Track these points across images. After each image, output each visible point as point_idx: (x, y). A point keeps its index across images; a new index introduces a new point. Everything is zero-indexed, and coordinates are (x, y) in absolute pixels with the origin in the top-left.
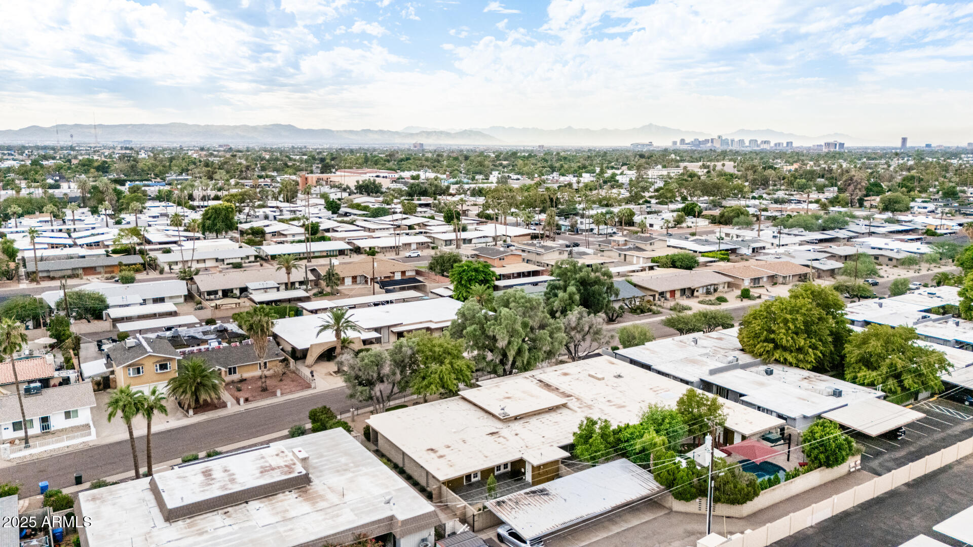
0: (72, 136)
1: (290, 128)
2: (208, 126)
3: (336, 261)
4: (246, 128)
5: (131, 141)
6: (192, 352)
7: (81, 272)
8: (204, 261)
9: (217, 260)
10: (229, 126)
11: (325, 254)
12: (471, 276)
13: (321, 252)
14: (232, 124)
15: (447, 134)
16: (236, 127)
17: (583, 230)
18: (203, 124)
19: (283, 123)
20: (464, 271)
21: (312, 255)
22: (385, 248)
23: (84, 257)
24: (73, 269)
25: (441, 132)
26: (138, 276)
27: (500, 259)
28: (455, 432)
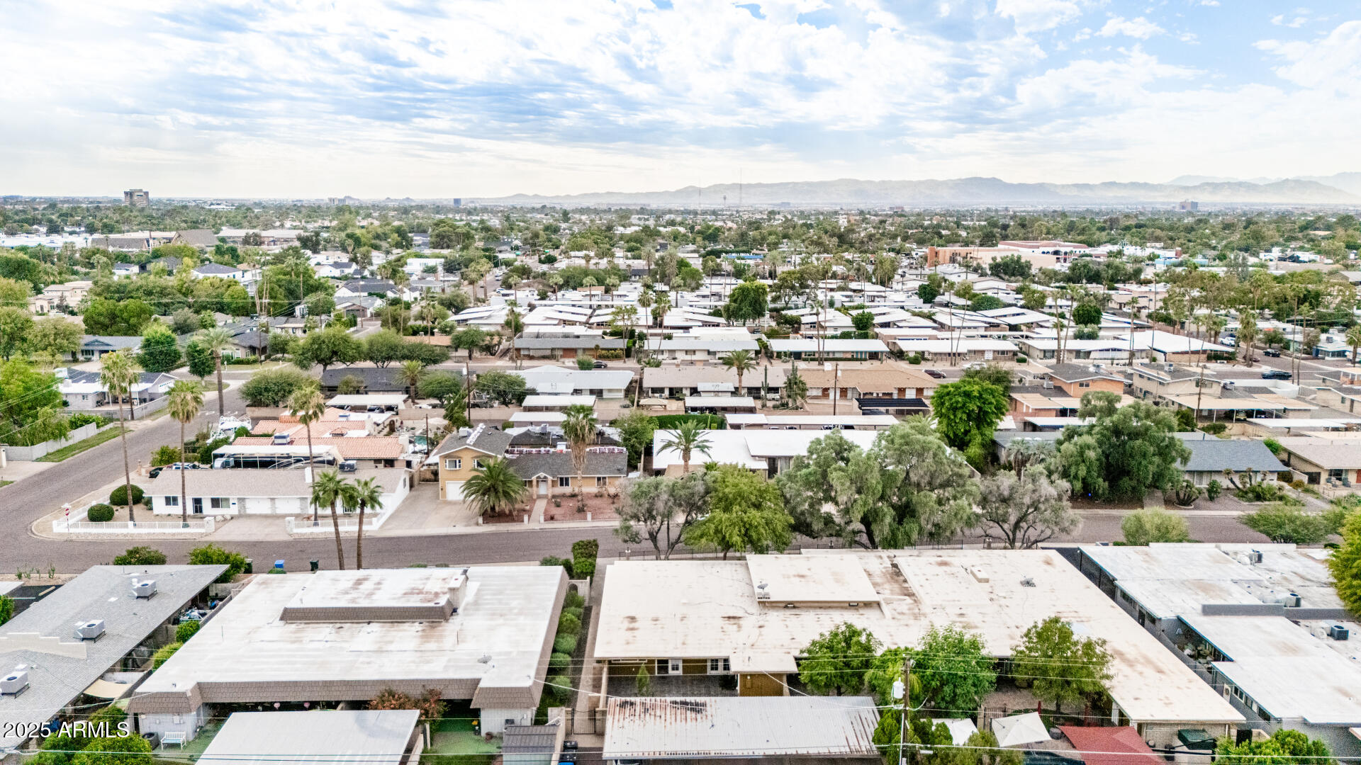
0: (725, 198)
1: (994, 184)
2: (884, 182)
3: (801, 365)
4: (933, 184)
5: (789, 204)
6: (530, 453)
7: (560, 353)
8: (694, 352)
9: (709, 353)
10: (910, 182)
11: (849, 356)
12: (957, 402)
13: (843, 352)
14: (915, 179)
15: (1250, 187)
16: (920, 183)
17: (1327, 353)
18: (877, 180)
19: (985, 177)
20: (948, 394)
21: (825, 356)
22: (940, 354)
23: (578, 337)
24: (553, 349)
25: (1240, 184)
26: (610, 364)
27: (1081, 385)
28: (684, 604)
